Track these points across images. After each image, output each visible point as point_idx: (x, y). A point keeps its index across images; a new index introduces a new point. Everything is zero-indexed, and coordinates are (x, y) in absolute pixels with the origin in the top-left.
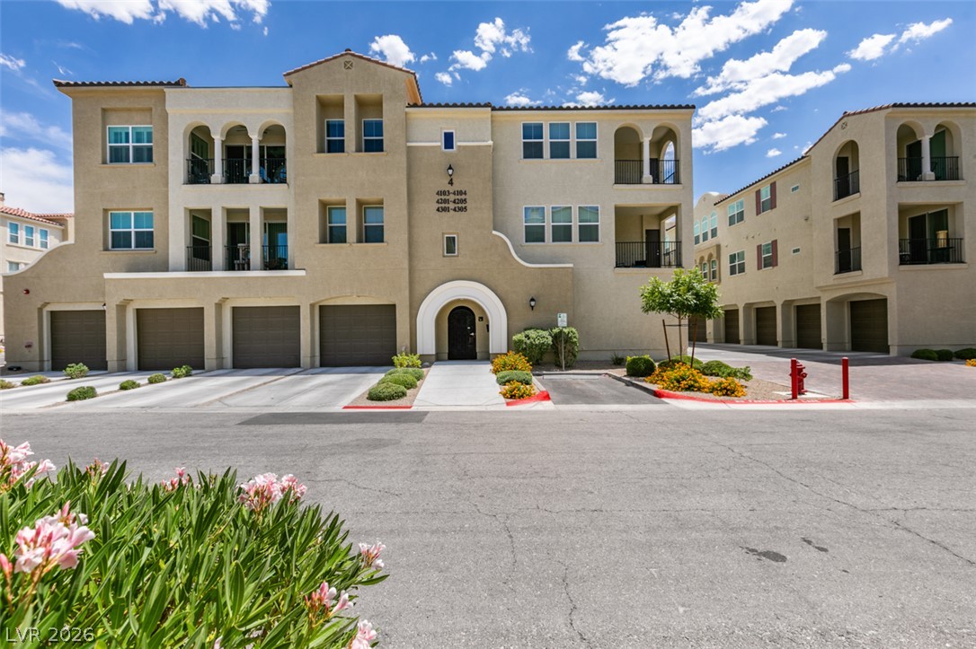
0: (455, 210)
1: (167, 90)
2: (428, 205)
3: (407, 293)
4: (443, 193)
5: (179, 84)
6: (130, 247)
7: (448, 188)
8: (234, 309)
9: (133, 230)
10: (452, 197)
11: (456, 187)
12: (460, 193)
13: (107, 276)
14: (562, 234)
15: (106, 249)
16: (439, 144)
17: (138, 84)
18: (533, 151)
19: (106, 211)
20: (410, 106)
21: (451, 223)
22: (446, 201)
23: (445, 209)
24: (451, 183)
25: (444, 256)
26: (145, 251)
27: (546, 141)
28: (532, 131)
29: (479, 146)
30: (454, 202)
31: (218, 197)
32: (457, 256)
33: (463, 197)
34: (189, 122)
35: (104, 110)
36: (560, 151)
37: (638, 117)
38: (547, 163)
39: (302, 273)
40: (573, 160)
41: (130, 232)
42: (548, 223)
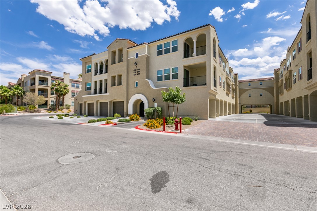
0: (137, 74)
1: (92, 56)
2: (132, 74)
3: (126, 98)
4: (135, 70)
5: (94, 54)
6: (88, 90)
8: (101, 103)
9: (89, 86)
10: (137, 71)
11: (138, 68)
13: (83, 96)
14: (167, 78)
15: (85, 91)
16: (134, 57)
17: (89, 56)
18: (160, 53)
19: (86, 83)
20: (127, 49)
21: (137, 78)
22: (135, 72)
23: (135, 75)
24: (137, 67)
25: (135, 87)
26: (90, 91)
27: (163, 49)
28: (160, 47)
29: (143, 55)
30: (137, 72)
31: (98, 78)
32: (138, 87)
33: (139, 70)
34: (95, 62)
35: (86, 63)
36: (167, 51)
37: (191, 34)
38: (164, 56)
39: (108, 94)
40: (171, 54)
42: (163, 75)
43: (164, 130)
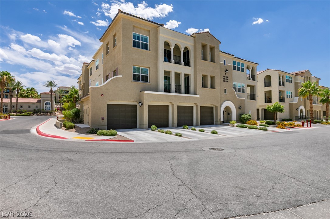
1: (160, 27)
2: (222, 79)
4: (224, 77)
6: (140, 81)
7: (225, 75)
9: (141, 74)
12: (227, 77)
13: (145, 92)
16: (223, 63)
18: (235, 68)
19: (133, 65)
21: (225, 85)
22: (225, 79)
23: (225, 81)
25: (224, 94)
26: (145, 83)
27: (237, 66)
29: (230, 65)
31: (173, 68)
32: (227, 94)
35: (133, 26)
38: (237, 72)
39: (198, 96)
40: (241, 72)
41: (140, 75)
42: (237, 87)
43: (307, 126)
